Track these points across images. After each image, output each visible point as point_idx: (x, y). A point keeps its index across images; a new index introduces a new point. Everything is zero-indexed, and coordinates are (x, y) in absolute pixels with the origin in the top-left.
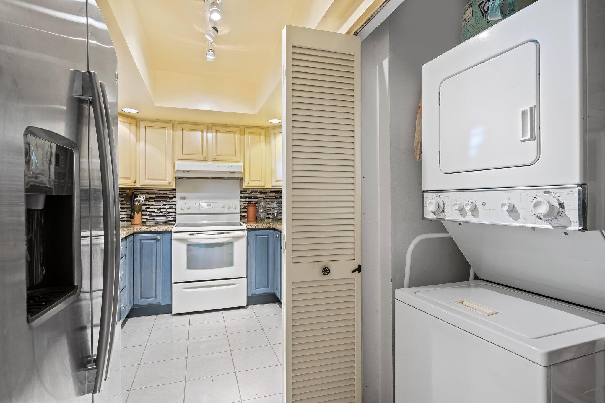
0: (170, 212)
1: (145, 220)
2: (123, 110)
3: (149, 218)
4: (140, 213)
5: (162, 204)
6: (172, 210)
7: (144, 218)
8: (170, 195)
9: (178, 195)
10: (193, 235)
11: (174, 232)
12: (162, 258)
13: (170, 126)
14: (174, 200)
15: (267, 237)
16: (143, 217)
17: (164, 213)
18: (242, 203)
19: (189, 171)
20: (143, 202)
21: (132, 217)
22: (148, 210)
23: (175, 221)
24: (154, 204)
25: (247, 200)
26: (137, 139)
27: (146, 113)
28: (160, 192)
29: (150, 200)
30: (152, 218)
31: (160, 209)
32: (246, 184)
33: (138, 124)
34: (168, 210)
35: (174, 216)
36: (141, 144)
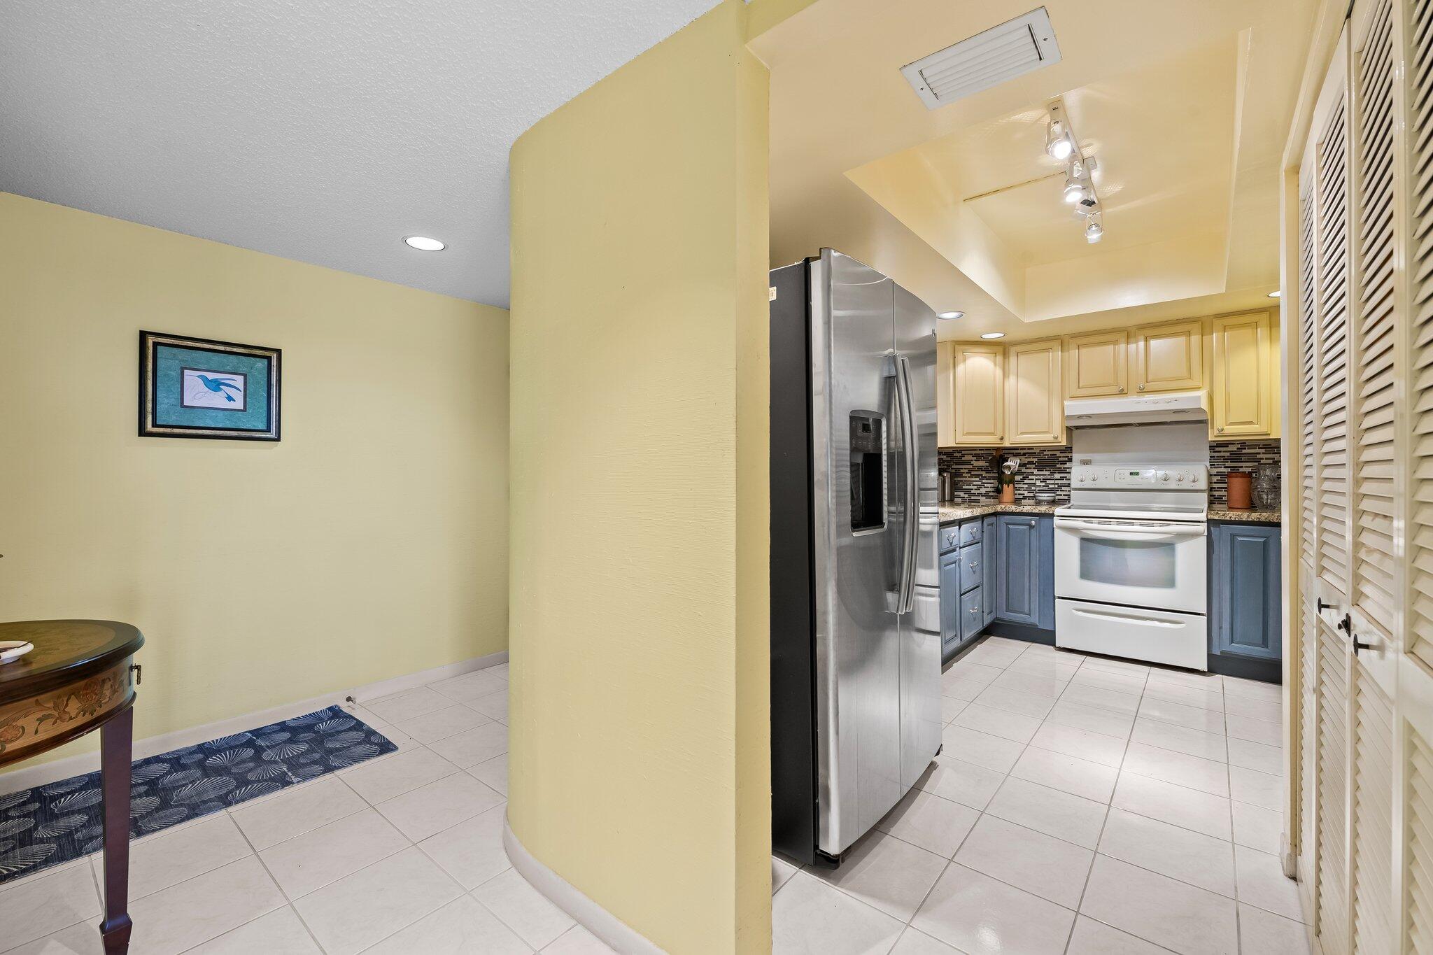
0: (1061, 486)
1: (1021, 497)
2: (983, 336)
3: (1026, 494)
4: (1011, 485)
5: (1049, 473)
6: (1064, 481)
7: (1019, 494)
8: (1063, 458)
9: (1076, 456)
10: (1091, 522)
11: (1058, 516)
12: (1039, 555)
13: (1057, 345)
14: (1068, 465)
15: (1263, 540)
16: (1017, 492)
17: (1051, 486)
18: (1214, 471)
19: (1089, 416)
20: (1016, 469)
21: (999, 491)
22: (1026, 481)
23: (1069, 500)
24: (1036, 472)
25: (1229, 464)
26: (1005, 375)
27: (1016, 334)
28: (1045, 453)
29: (1028, 466)
30: (1031, 495)
31: (1044, 480)
32: (1216, 432)
33: (1007, 350)
34: (1057, 482)
35: (1067, 493)
36: (1011, 381)
